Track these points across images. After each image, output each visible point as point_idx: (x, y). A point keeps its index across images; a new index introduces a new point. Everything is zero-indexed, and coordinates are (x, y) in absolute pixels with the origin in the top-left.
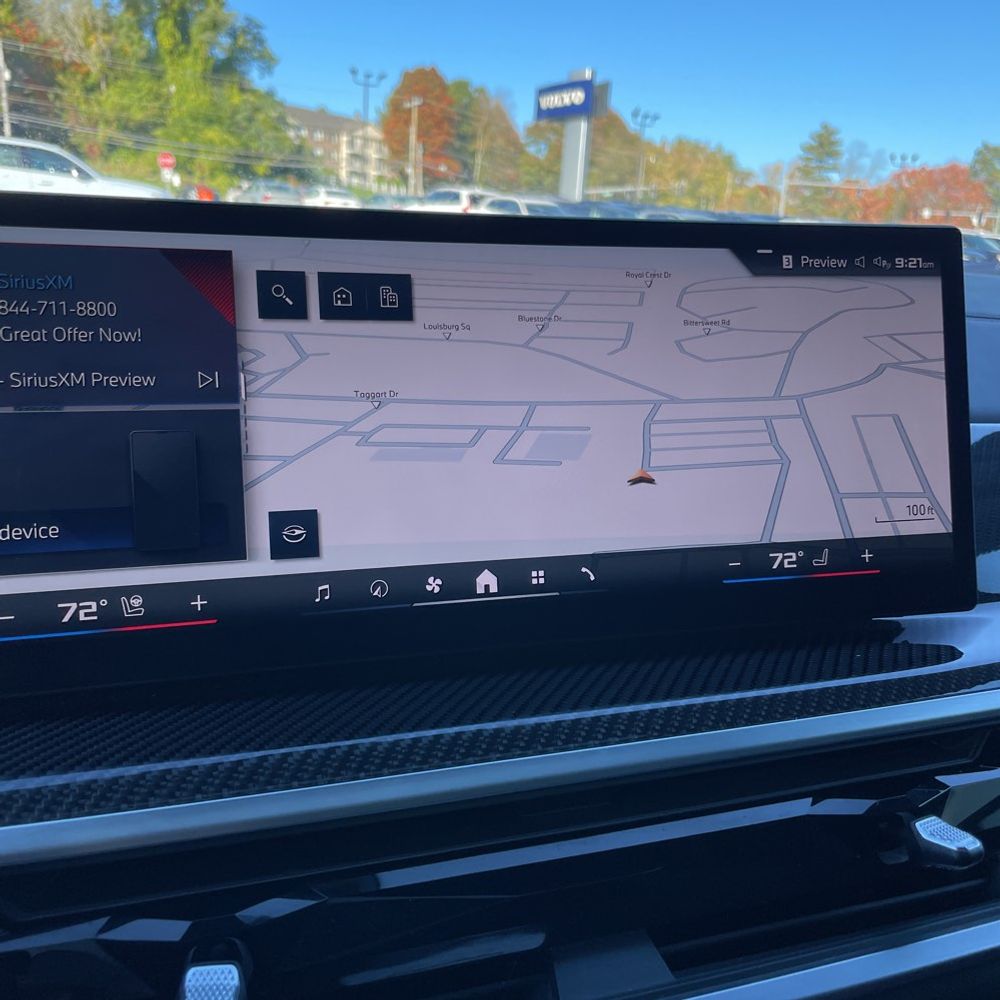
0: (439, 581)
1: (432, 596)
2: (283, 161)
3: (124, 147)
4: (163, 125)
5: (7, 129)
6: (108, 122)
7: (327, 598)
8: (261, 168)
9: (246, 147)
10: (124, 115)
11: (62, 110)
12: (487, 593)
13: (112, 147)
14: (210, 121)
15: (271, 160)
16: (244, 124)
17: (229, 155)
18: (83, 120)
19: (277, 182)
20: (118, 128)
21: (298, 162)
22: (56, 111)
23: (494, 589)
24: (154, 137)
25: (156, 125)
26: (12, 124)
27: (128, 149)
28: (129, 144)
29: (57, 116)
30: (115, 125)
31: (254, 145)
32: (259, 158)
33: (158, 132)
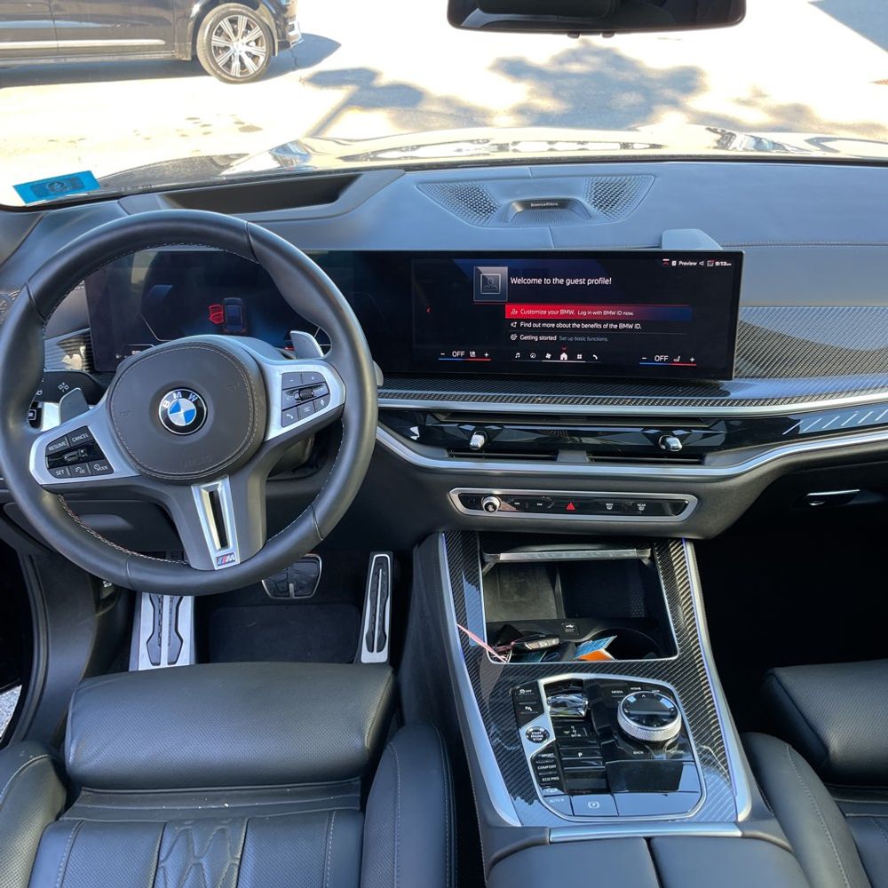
0: (550, 355)
1: (547, 359)
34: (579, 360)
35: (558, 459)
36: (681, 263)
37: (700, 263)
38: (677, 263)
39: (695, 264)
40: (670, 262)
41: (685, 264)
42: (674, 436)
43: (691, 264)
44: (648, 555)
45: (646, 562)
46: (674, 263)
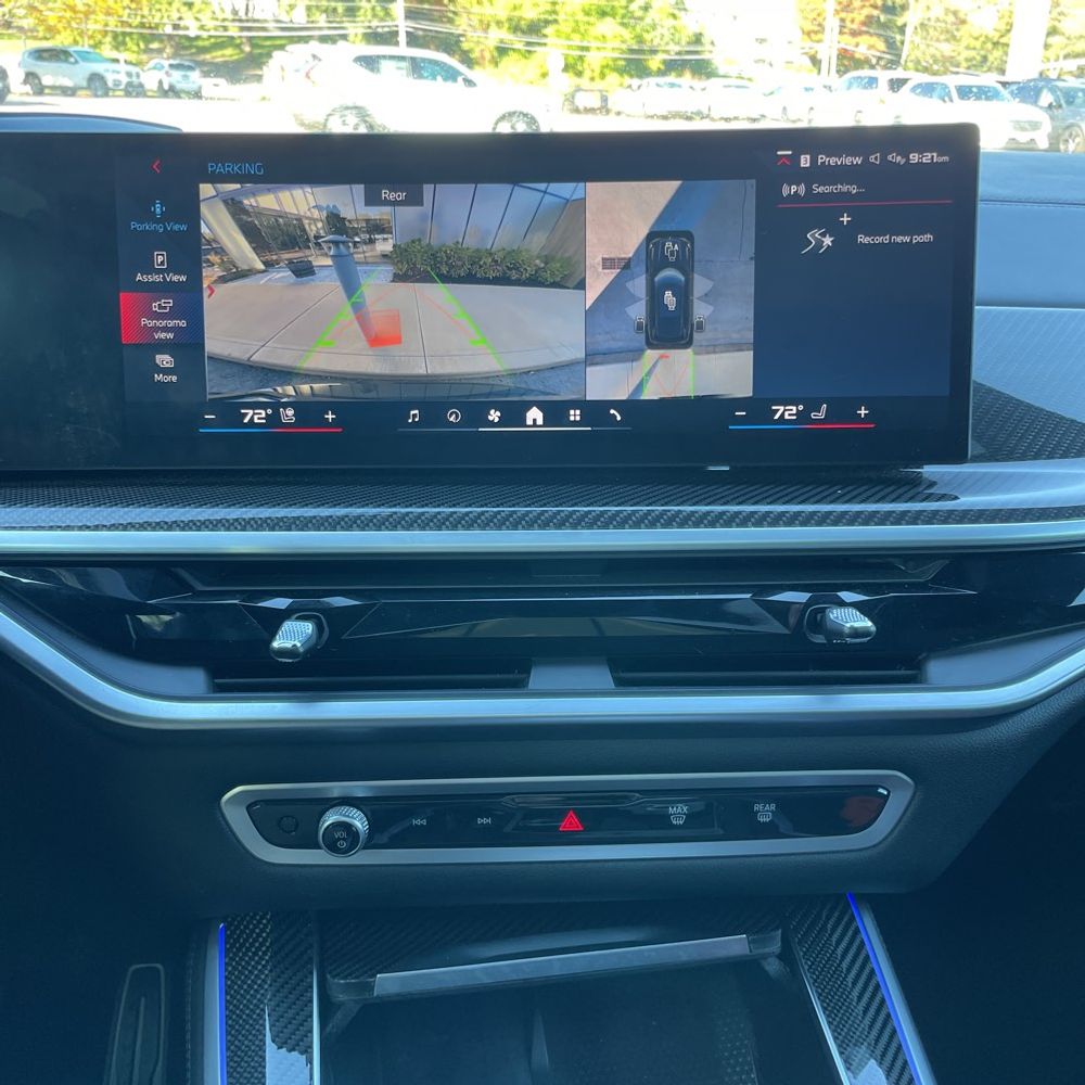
0: (498, 414)
1: (492, 424)
2: (679, 53)
3: (514, 50)
4: (556, 21)
5: (402, 38)
6: (499, 23)
7: (417, 420)
8: (655, 63)
9: (640, 40)
10: (517, 13)
11: (455, 13)
12: (535, 425)
13: (502, 51)
14: (603, 14)
15: (667, 52)
16: (639, 13)
17: (621, 49)
18: (476, 23)
19: (672, 78)
20: (509, 28)
21: (696, 53)
22: (451, 15)
23: (540, 421)
24: (545, 36)
25: (547, 22)
26: (407, 32)
27: (519, 50)
28: (520, 46)
29: (451, 21)
30: (506, 25)
31: (647, 37)
32: (654, 52)
33: (549, 31)
34: (575, 423)
35: (531, 685)
36: (821, 159)
37: (872, 159)
38: (814, 161)
39: (858, 160)
40: (795, 159)
41: (833, 161)
42: (842, 604)
43: (848, 161)
44: (776, 947)
45: (773, 967)
46: (805, 161)
